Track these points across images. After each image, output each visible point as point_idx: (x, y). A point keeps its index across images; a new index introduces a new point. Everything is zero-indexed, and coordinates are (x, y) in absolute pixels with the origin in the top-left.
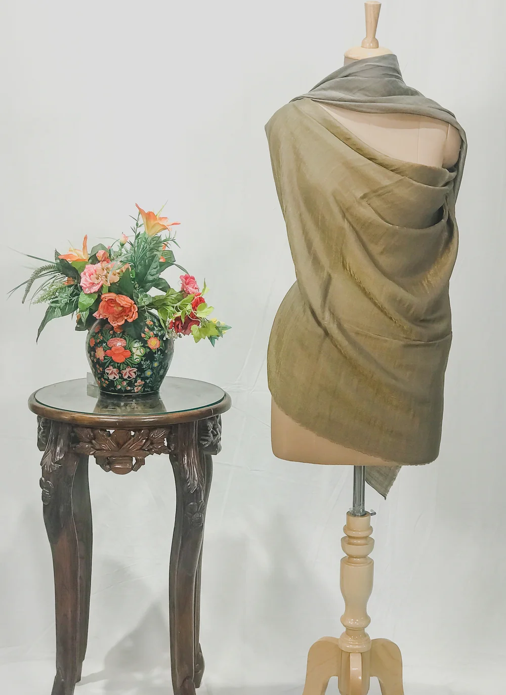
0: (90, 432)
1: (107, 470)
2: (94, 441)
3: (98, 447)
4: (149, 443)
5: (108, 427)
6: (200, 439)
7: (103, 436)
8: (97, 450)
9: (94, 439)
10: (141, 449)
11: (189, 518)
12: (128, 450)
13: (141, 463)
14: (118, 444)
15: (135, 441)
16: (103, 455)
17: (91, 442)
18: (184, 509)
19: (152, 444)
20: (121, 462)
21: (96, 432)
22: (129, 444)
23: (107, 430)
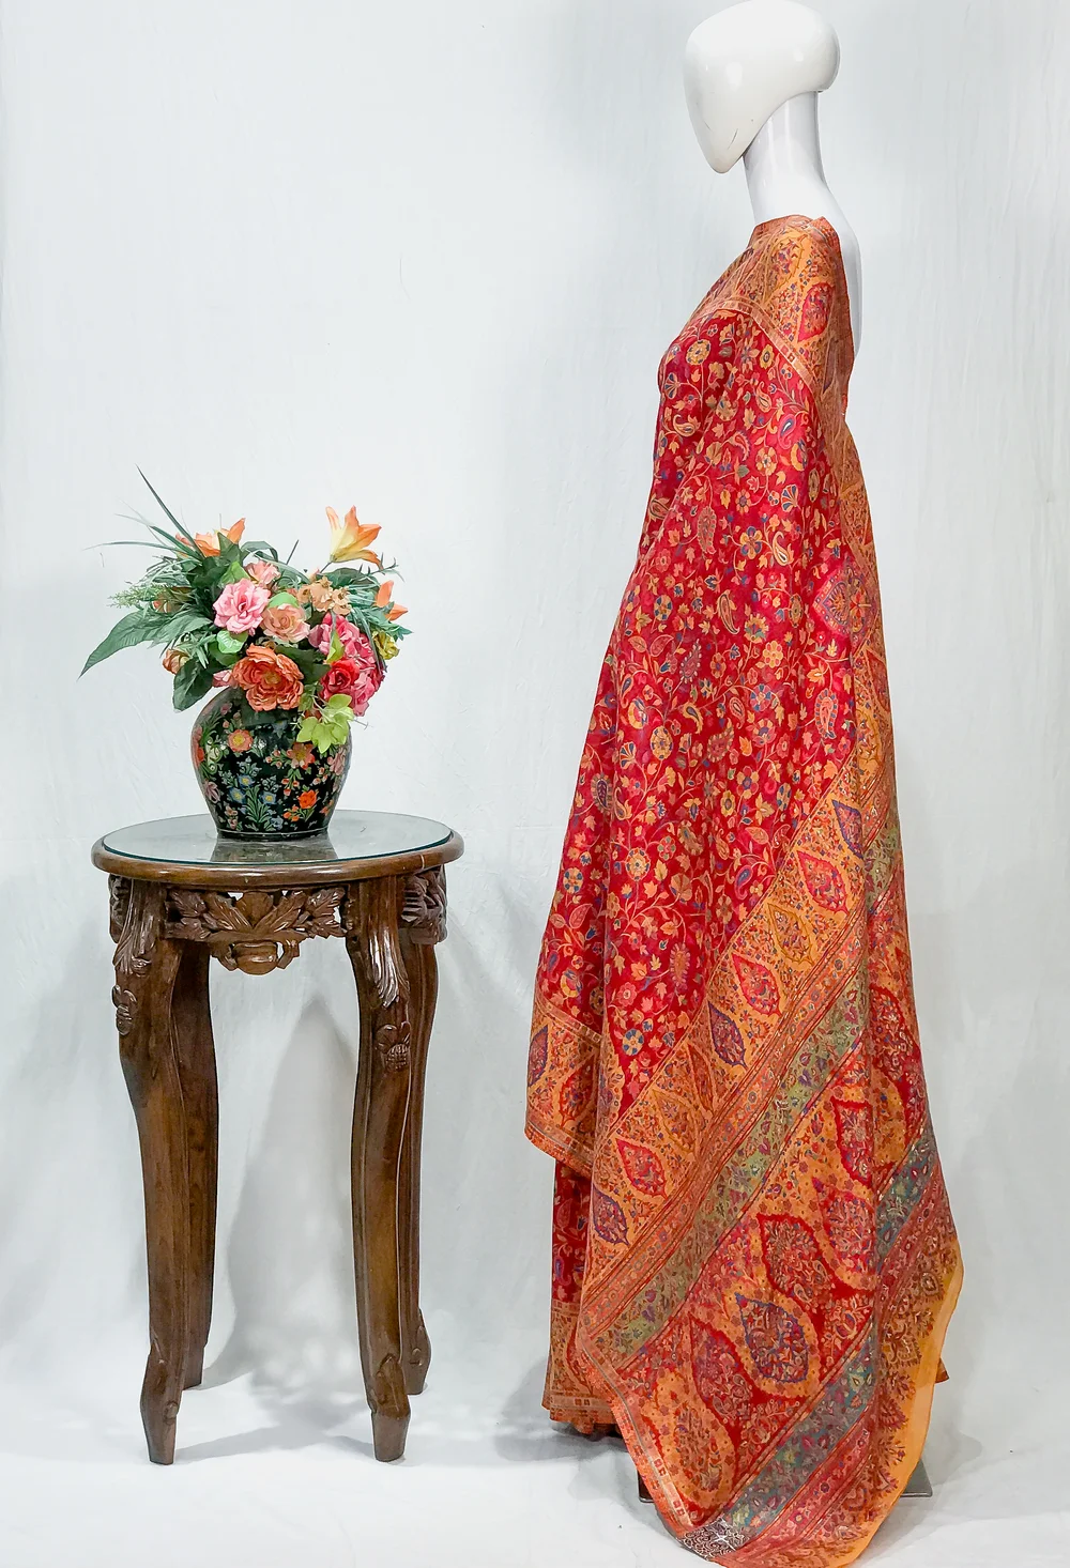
0: (199, 898)
1: (230, 968)
2: (205, 915)
3: (215, 927)
4: (306, 916)
5: (231, 887)
6: (400, 913)
7: (223, 904)
8: (213, 931)
9: (207, 911)
10: (291, 927)
11: (382, 1055)
12: (268, 932)
13: (292, 953)
14: (249, 918)
15: (281, 913)
16: (223, 939)
17: (201, 918)
18: (374, 1037)
19: (310, 919)
20: (253, 951)
21: (210, 895)
22: (269, 918)
23: (231, 895)
